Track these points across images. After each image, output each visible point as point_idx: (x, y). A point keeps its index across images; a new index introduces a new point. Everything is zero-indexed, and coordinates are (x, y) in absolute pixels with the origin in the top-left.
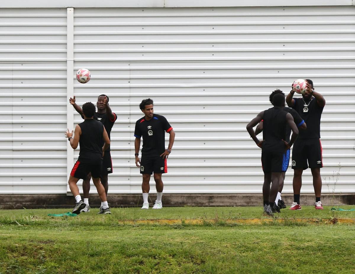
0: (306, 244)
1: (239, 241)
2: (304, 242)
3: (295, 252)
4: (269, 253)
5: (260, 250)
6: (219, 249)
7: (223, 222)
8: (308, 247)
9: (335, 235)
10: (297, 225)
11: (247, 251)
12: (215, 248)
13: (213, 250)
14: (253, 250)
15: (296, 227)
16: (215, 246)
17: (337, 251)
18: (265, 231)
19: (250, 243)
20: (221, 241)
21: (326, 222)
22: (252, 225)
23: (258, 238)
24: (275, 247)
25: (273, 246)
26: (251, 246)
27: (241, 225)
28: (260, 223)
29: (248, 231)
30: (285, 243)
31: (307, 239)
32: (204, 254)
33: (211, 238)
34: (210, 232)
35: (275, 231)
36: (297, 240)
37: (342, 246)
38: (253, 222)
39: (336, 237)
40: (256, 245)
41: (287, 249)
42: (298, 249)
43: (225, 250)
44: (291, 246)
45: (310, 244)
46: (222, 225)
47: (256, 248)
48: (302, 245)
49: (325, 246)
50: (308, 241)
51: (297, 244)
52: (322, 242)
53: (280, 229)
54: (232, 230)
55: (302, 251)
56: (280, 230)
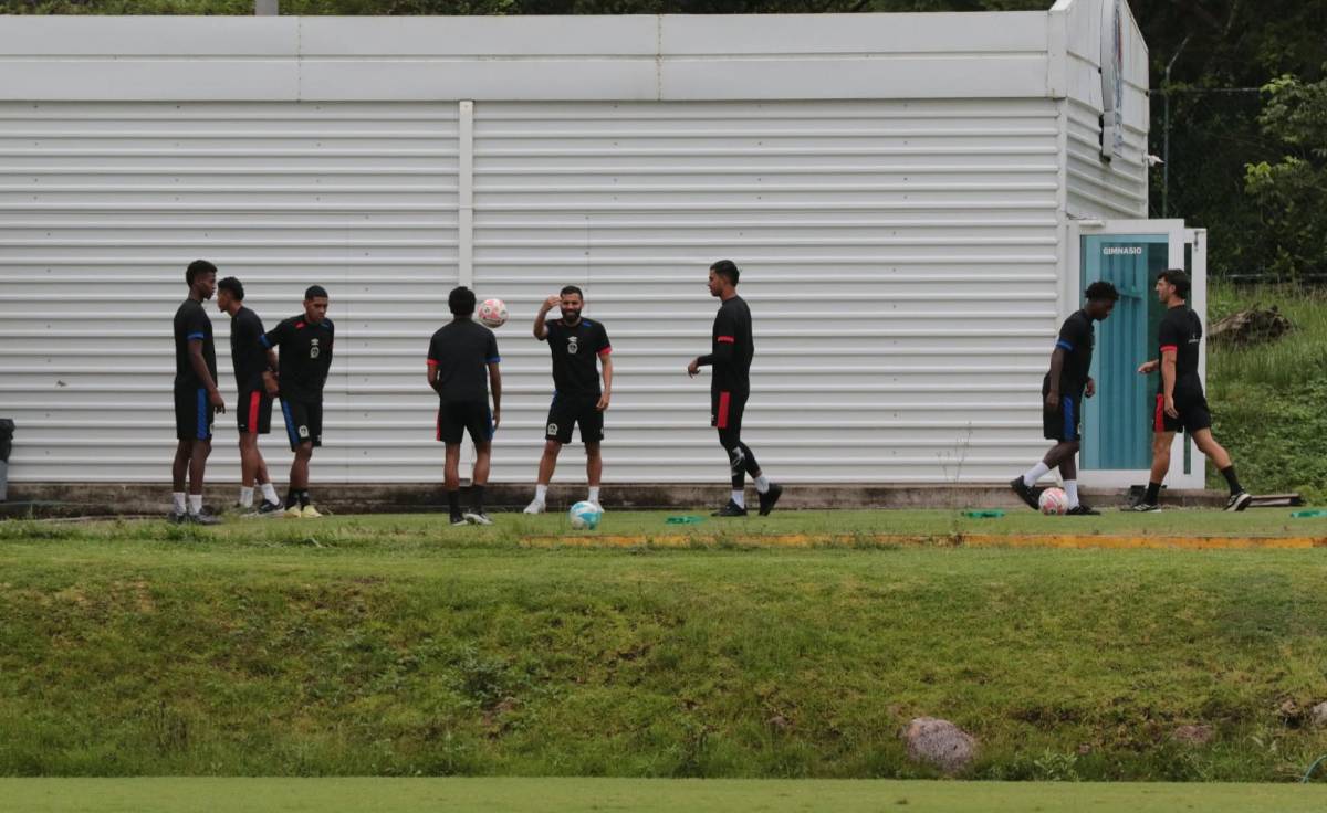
0: (891, 587)
1: (756, 580)
2: (888, 582)
3: (867, 602)
4: (814, 604)
5: (799, 598)
6: (713, 595)
7: (731, 542)
8: (894, 591)
9: (950, 569)
10: (879, 547)
11: (772, 600)
12: (705, 594)
13: (701, 598)
14: (782, 597)
15: (878, 552)
16: (706, 591)
17: (951, 601)
18: (812, 560)
19: (778, 583)
20: (720, 579)
21: (940, 543)
22: (789, 547)
23: (794, 575)
24: (828, 592)
25: (822, 590)
26: (780, 589)
27: (766, 549)
28: (804, 544)
29: (778, 560)
30: (849, 584)
31: (894, 576)
32: (683, 605)
33: (700, 574)
34: (700, 562)
35: (831, 560)
36: (873, 578)
37: (963, 590)
38: (791, 541)
39: (952, 573)
40: (790, 587)
41: (852, 596)
42: (874, 595)
43: (727, 598)
44: (861, 589)
45: (898, 586)
46: (729, 547)
47: (790, 594)
48: (882, 589)
49: (927, 591)
50: (896, 581)
51: (873, 587)
52: (923, 583)
53: (845, 556)
54: (749, 558)
55: (881, 600)
56: (843, 558)
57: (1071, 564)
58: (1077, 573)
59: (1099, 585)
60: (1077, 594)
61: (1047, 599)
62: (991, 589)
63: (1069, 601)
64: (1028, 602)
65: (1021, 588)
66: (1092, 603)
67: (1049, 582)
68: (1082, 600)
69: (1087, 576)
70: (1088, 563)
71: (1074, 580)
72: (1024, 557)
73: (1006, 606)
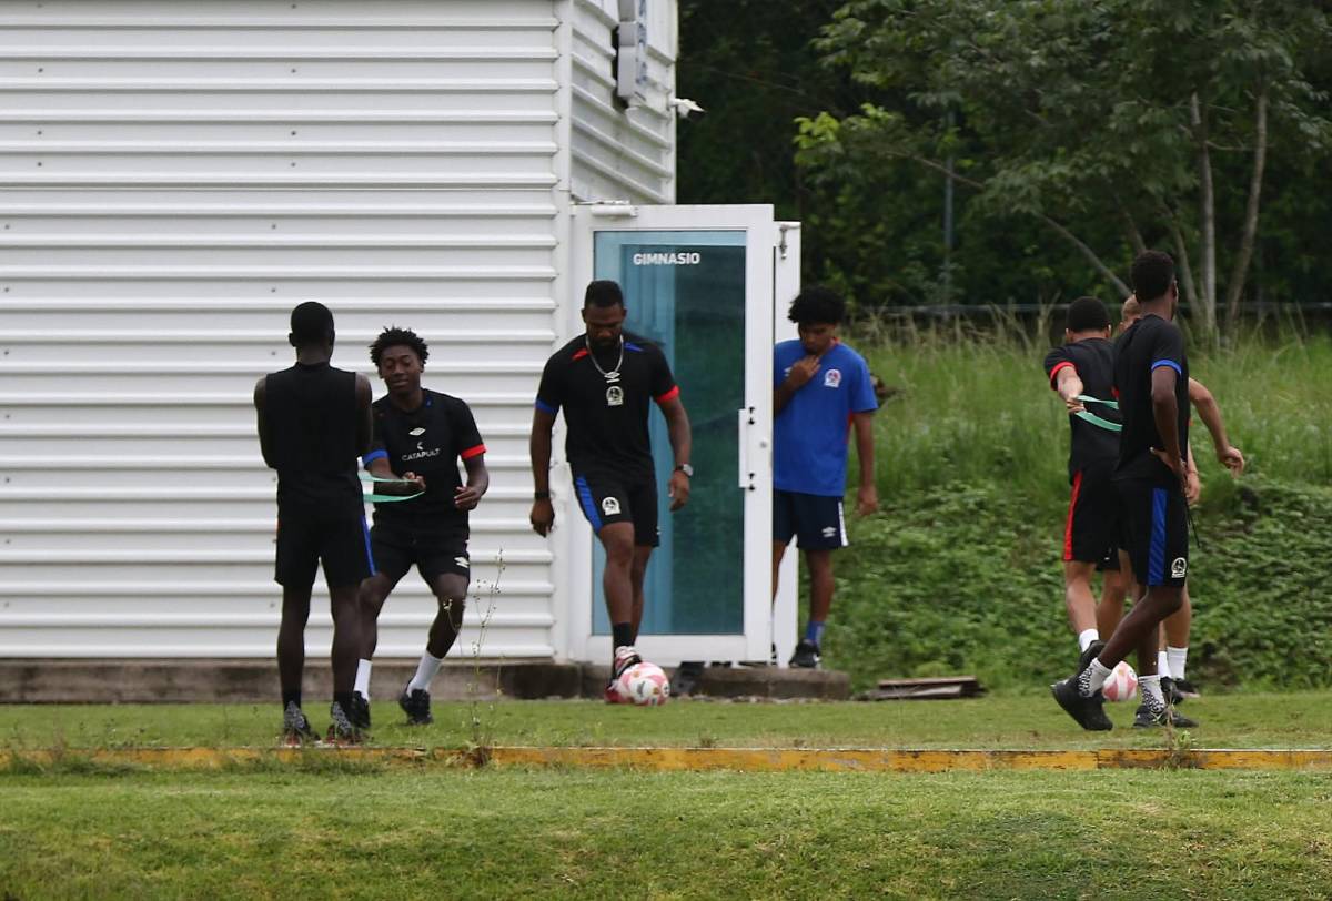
0: (381, 839)
1: (141, 829)
2: (374, 830)
3: (340, 866)
4: (246, 869)
5: (218, 858)
6: (67, 855)
7: (83, 758)
8: (386, 848)
9: (482, 806)
10: (346, 769)
11: (170, 864)
12: (53, 853)
13: (46, 860)
14: (189, 858)
15: (344, 778)
16: (56, 846)
17: (489, 864)
18: (232, 792)
19: (181, 833)
20: (76, 826)
21: (448, 761)
22: (188, 770)
23: (208, 818)
24: (270, 849)
25: (260, 846)
26: (184, 845)
27: (147, 772)
28: (213, 764)
29: (173, 791)
30: (307, 834)
31: (384, 820)
32: (14, 873)
33: (39, 818)
34: (34, 796)
35: (269, 793)
36: (347, 825)
37: (509, 844)
38: (190, 760)
39: (485, 814)
40: (202, 840)
41: (313, 855)
42: (352, 854)
43: (92, 859)
44: (327, 844)
45: (393, 838)
46: (80, 770)
47: (203, 852)
48: (365, 843)
49: (446, 846)
50: (389, 829)
51: (348, 839)
52: (436, 832)
53: (286, 784)
54: (118, 789)
55: (365, 863)
56: (286, 789)
57: (692, 799)
58: (707, 814)
59: (748, 835)
60: (708, 850)
61: (657, 859)
62: (557, 843)
63: (697, 864)
64: (623, 865)
65: (610, 840)
66: (737, 867)
67: (659, 829)
68: (718, 861)
69: (725, 819)
70: (722, 797)
71: (702, 826)
72: (605, 786)
73: (586, 875)
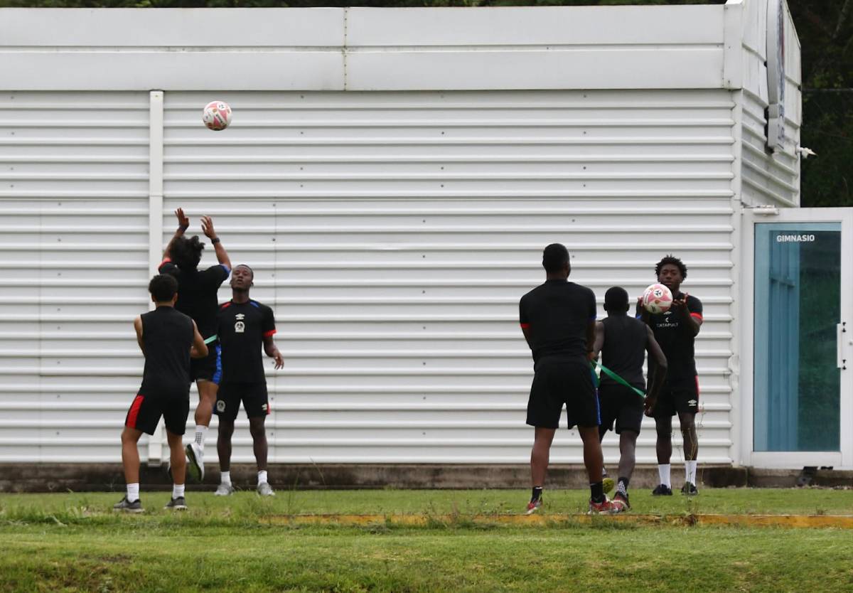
0: (637, 566)
1: (501, 559)
2: (632, 561)
3: (613, 581)
4: (560, 583)
5: (544, 577)
6: (460, 574)
7: (469, 520)
8: (639, 571)
9: (693, 548)
10: (616, 527)
11: (517, 579)
12: (452, 573)
13: (448, 577)
14: (529, 576)
15: (615, 532)
16: (454, 569)
17: (697, 581)
18: (553, 539)
19: (524, 562)
20: (465, 558)
21: (674, 522)
22: (526, 527)
23: (538, 554)
24: (574, 572)
25: (568, 570)
26: (526, 568)
27: (504, 528)
28: (541, 523)
29: (519, 538)
30: (595, 563)
31: (638, 556)
32: (431, 584)
33: (444, 553)
34: (441, 541)
35: (574, 540)
36: (617, 558)
37: (709, 569)
38: (528, 521)
39: (695, 552)
40: (536, 566)
41: (598, 575)
42: (620, 575)
43: (474, 577)
44: (606, 569)
45: (643, 565)
46: (467, 526)
47: (536, 573)
48: (627, 568)
49: (673, 570)
50: (641, 560)
51: (619, 566)
52: (667, 562)
53: (583, 535)
54: (488, 538)
55: (627, 580)
56: (583, 538)
57: (812, 544)
58: (821, 552)
59: (844, 564)
60: (821, 573)
61: (793, 578)
62: (736, 568)
63: (816, 581)
64: (774, 581)
65: (767, 567)
66: (839, 583)
67: (794, 561)
68: (827, 579)
69: (831, 555)
70: (830, 543)
71: (819, 559)
72: (763, 536)
73: (753, 587)
